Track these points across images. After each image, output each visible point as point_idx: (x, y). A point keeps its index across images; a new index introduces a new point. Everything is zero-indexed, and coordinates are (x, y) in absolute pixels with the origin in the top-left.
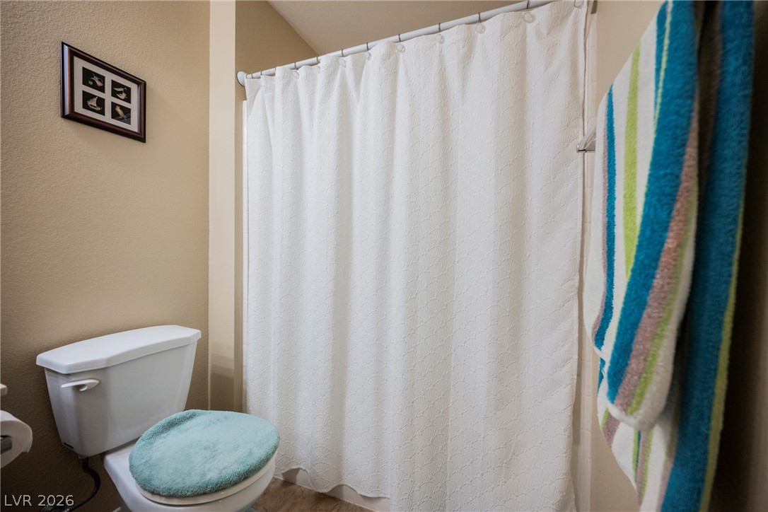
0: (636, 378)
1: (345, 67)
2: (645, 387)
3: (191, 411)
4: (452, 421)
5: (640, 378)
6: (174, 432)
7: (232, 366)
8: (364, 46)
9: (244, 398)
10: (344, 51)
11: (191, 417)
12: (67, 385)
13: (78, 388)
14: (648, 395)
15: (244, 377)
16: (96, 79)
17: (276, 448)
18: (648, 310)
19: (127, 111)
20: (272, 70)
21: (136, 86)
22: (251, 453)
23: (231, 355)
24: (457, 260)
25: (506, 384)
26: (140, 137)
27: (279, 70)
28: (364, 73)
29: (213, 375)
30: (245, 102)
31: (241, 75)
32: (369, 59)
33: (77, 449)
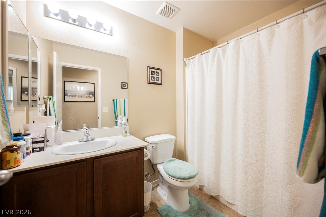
0: (302, 166)
1: (219, 51)
2: (304, 169)
3: (174, 159)
4: (265, 184)
5: (302, 167)
6: (171, 163)
7: (183, 148)
8: (226, 43)
9: (187, 158)
10: (218, 46)
11: (174, 160)
12: (151, 146)
13: (153, 147)
14: (305, 172)
15: (187, 153)
16: (153, 72)
17: (198, 174)
18: (304, 148)
19: (158, 78)
20: (194, 56)
21: (160, 71)
22: (191, 173)
23: (183, 145)
24: (267, 121)
25: (293, 174)
26: (161, 84)
27: (197, 56)
28: (226, 53)
29: (178, 150)
30: (186, 67)
31: (185, 59)
32: (228, 47)
33: (152, 161)
